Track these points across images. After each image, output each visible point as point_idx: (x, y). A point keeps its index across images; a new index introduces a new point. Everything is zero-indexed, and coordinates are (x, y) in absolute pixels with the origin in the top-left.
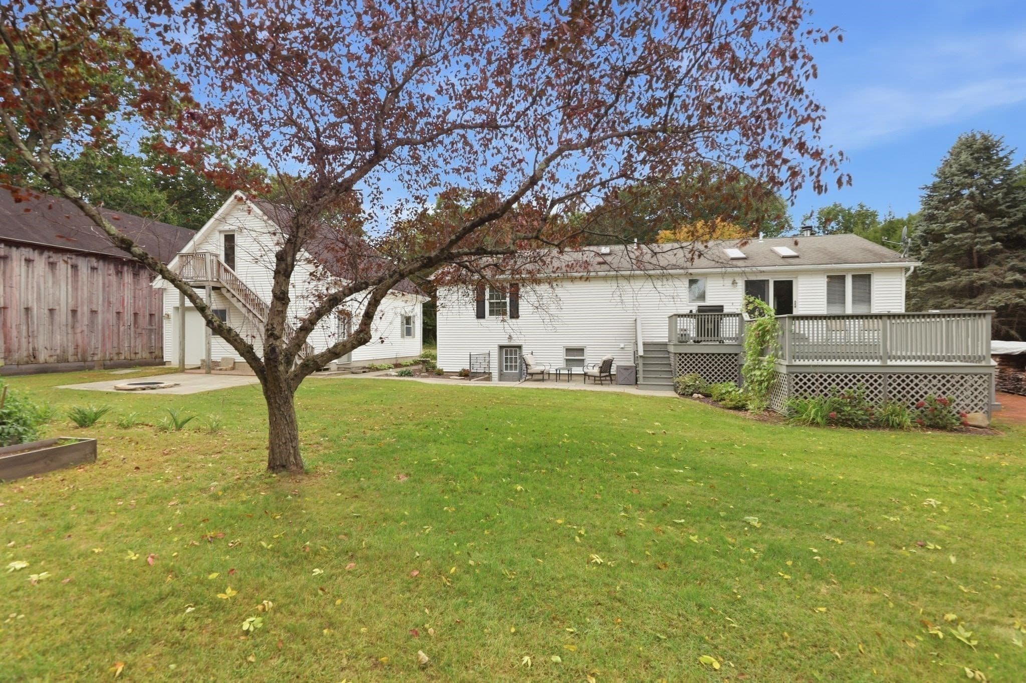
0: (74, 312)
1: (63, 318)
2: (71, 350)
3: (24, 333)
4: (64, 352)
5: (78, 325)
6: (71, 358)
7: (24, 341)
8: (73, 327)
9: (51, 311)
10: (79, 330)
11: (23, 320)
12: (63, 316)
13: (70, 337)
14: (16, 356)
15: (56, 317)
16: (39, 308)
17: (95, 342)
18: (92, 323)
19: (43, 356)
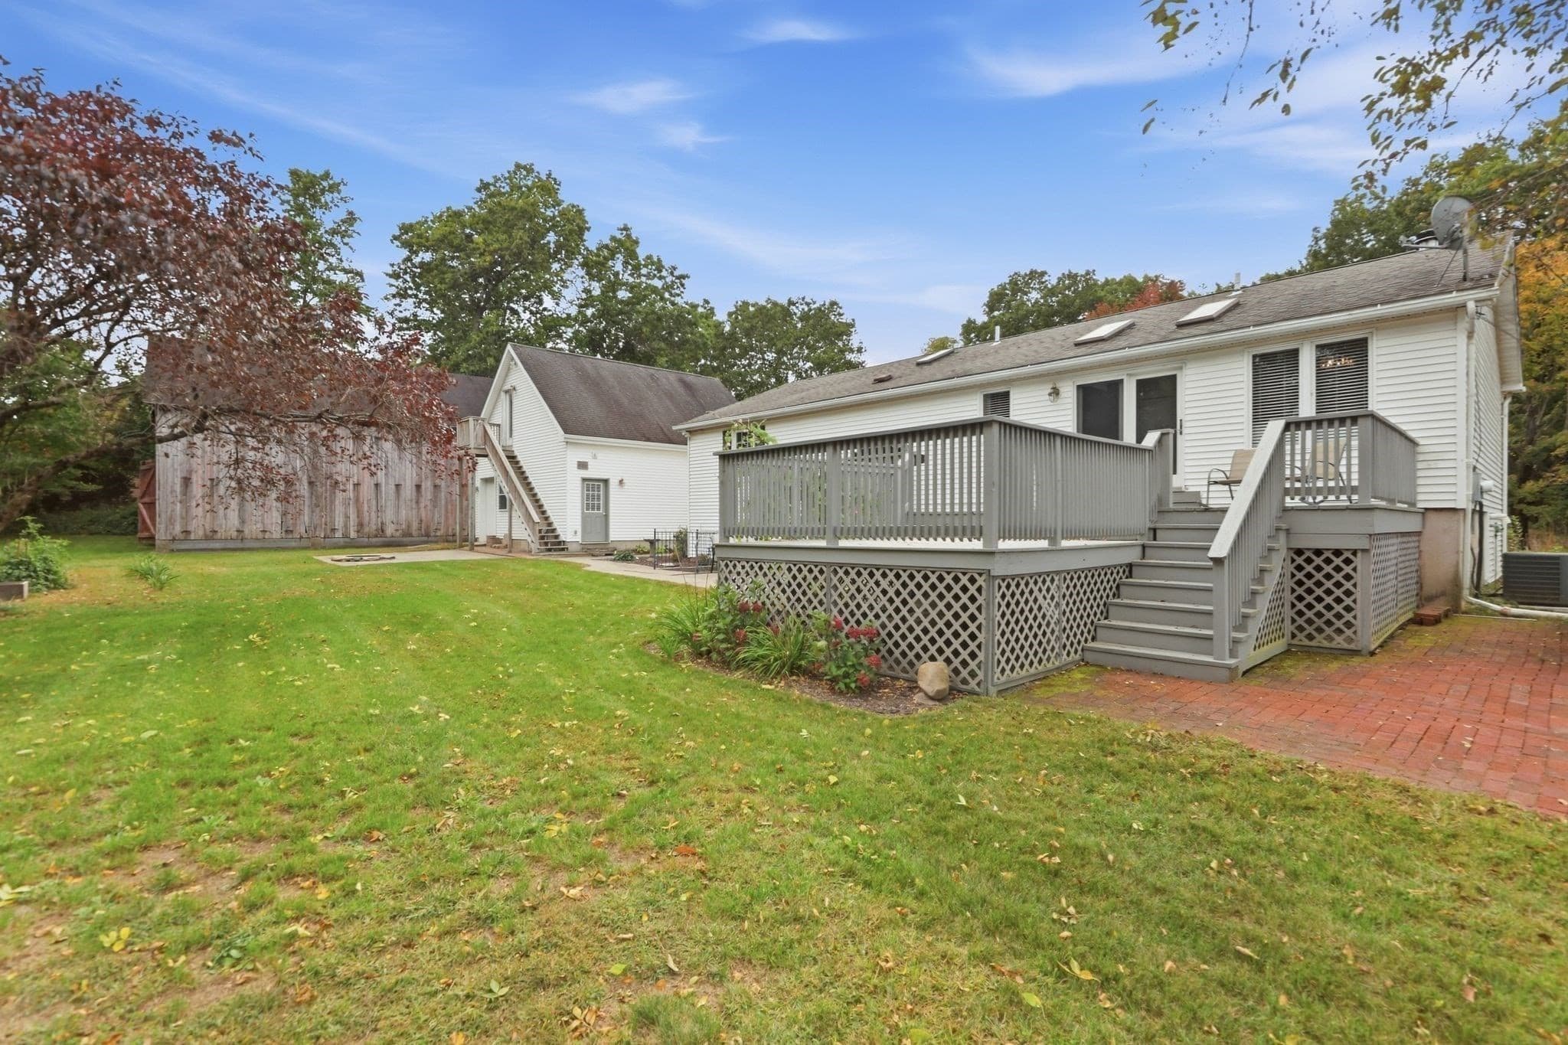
0: (418, 487)
1: (408, 492)
2: (415, 525)
3: (374, 508)
4: (409, 526)
5: (422, 500)
6: (414, 533)
7: (373, 515)
8: (417, 502)
9: (398, 486)
10: (422, 505)
11: (373, 496)
12: (408, 491)
13: (414, 512)
14: (366, 530)
15: (402, 492)
16: (387, 483)
17: (439, 517)
18: (435, 500)
19: (390, 530)
